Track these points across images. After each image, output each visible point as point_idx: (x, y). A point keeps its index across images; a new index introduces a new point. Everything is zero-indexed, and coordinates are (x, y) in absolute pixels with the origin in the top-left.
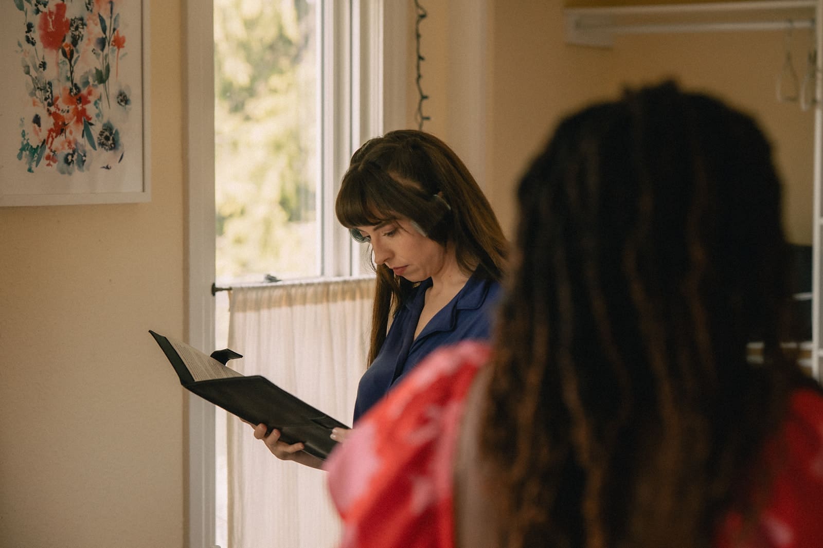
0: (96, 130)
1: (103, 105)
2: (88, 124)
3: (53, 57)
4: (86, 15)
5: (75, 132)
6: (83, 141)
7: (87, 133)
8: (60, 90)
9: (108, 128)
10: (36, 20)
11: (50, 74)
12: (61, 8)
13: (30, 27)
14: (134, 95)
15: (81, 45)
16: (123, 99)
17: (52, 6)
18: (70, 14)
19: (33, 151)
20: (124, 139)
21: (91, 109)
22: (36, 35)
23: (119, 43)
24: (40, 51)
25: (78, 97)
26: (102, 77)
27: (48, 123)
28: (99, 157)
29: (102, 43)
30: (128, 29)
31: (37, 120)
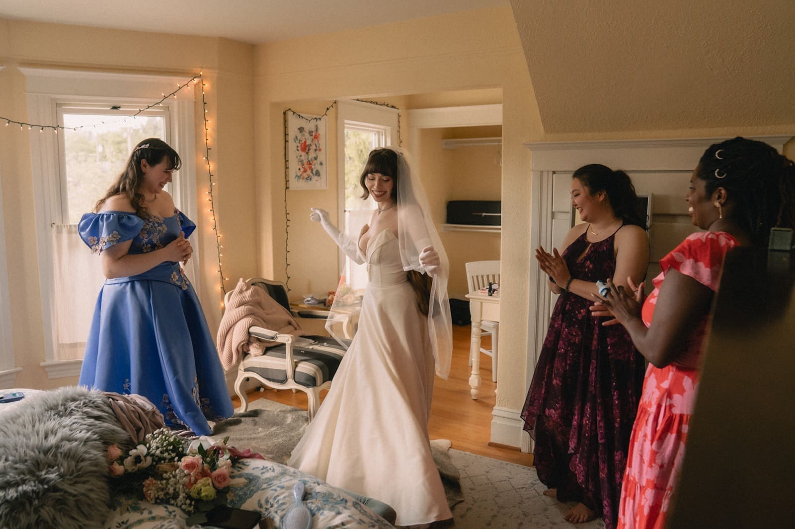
0: (314, 171)
1: (316, 165)
2: (312, 170)
3: (303, 154)
4: (312, 143)
5: (309, 172)
6: (311, 174)
7: (312, 172)
8: (305, 162)
9: (317, 171)
10: (299, 145)
11: (303, 158)
12: (305, 142)
13: (298, 147)
14: (324, 163)
15: (310, 151)
16: (321, 164)
17: (303, 142)
18: (307, 143)
19: (298, 177)
20: (321, 173)
21: (313, 167)
22: (299, 148)
23: (320, 150)
24: (300, 152)
25: (310, 163)
26: (316, 158)
27: (302, 170)
28: (315, 178)
29: (316, 150)
30: (322, 147)
31: (299, 169)
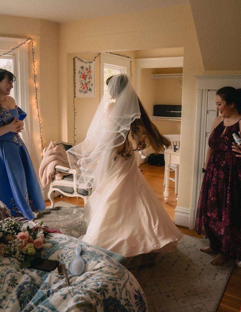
0: (88, 89)
1: (89, 86)
2: (87, 88)
3: (83, 80)
4: (87, 75)
5: (86, 89)
7: (87, 89)
8: (84, 84)
9: (90, 88)
10: (81, 75)
11: (83, 82)
12: (84, 74)
13: (80, 76)
14: (93, 85)
15: (87, 78)
16: (92, 85)
18: (85, 75)
19: (81, 91)
20: (92, 90)
21: (88, 86)
22: (81, 77)
23: (91, 78)
24: (81, 79)
25: (86, 84)
26: (89, 82)
27: (82, 88)
28: (89, 92)
29: (89, 78)
30: (93, 76)
31: (81, 87)
